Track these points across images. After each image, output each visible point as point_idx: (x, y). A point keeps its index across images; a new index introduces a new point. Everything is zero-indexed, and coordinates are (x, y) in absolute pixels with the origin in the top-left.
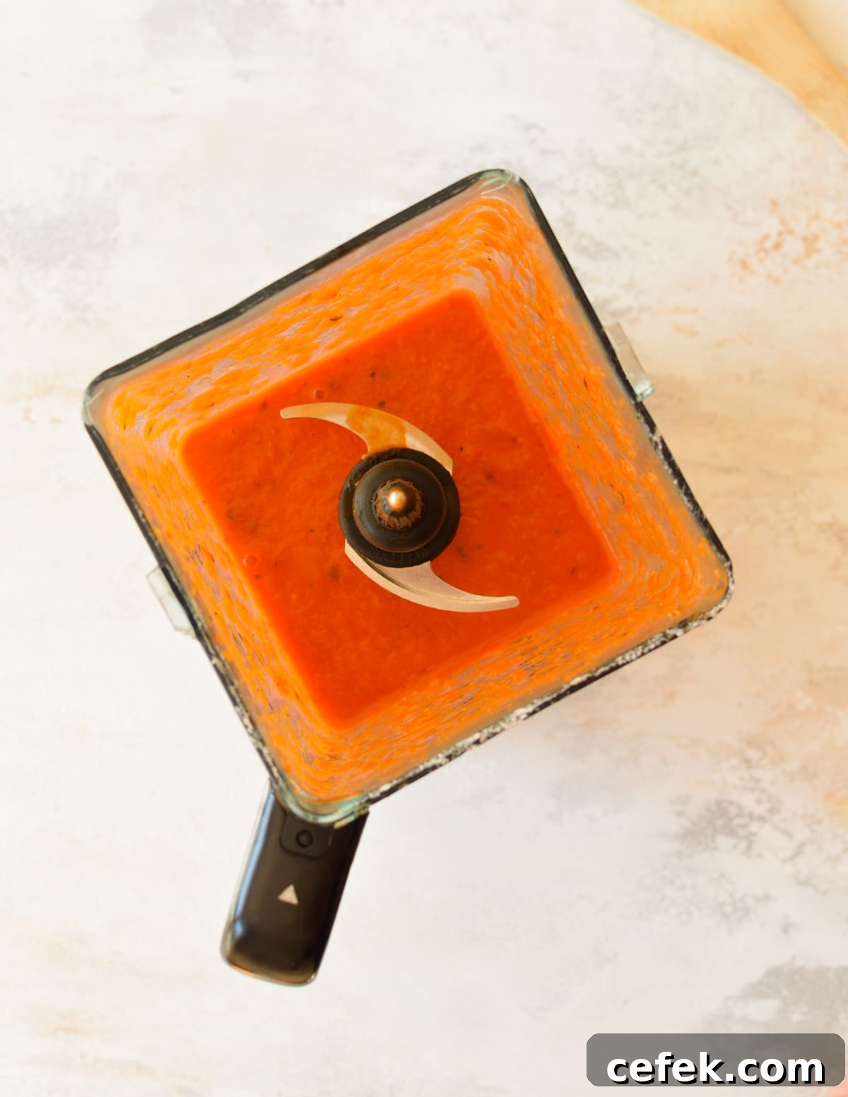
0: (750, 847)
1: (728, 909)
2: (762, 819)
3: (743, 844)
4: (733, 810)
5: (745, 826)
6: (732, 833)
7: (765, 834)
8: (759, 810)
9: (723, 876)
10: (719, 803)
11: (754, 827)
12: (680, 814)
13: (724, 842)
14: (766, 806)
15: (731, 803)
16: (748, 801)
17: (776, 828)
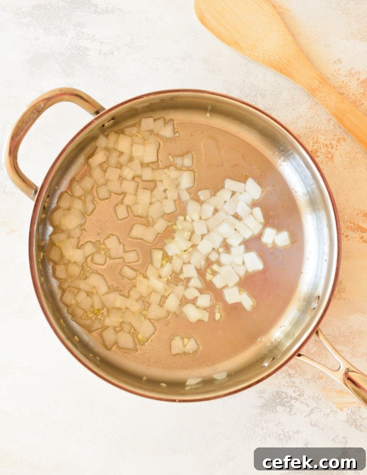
0: (291, 410)
1: (282, 437)
2: (296, 399)
3: (288, 409)
4: (284, 395)
5: (289, 402)
6: (283, 405)
7: (297, 405)
8: (294, 395)
9: (279, 423)
10: (277, 392)
11: (293, 402)
12: (261, 397)
13: (280, 409)
14: (298, 393)
15: (283, 392)
16: (290, 391)
17: (302, 402)
